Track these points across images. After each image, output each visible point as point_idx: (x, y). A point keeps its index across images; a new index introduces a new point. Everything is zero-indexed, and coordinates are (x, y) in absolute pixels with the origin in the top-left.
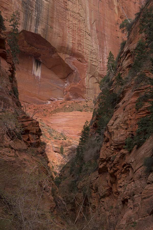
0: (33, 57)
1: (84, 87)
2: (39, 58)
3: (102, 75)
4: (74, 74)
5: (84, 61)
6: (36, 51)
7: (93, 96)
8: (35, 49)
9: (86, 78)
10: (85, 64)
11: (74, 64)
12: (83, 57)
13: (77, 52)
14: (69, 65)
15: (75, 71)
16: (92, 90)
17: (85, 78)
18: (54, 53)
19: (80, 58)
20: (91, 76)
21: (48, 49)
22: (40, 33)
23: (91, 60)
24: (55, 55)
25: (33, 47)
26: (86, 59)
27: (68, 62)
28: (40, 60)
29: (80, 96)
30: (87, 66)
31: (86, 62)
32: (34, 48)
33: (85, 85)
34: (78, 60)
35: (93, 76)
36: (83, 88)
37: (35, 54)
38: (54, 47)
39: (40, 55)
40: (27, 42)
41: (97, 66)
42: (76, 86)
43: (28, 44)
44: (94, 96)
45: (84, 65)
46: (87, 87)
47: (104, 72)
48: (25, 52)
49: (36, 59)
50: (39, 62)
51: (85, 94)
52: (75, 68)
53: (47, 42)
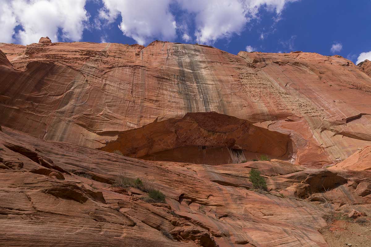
0: (228, 148)
1: (320, 147)
2: (236, 145)
3: (337, 122)
4: (293, 139)
5: (297, 118)
6: (226, 138)
7: (343, 154)
8: (223, 135)
9: (314, 136)
10: (301, 121)
11: (285, 128)
12: (292, 115)
13: (279, 113)
14: (278, 131)
15: (292, 134)
16: (336, 147)
17: (312, 136)
18: (248, 128)
19: (288, 118)
20: (320, 130)
21: (238, 127)
22: (214, 111)
23: (306, 113)
24: (251, 130)
25: (218, 134)
26: (298, 115)
27: (274, 129)
28: (238, 147)
29: (322, 163)
30: (306, 122)
31: (301, 118)
32: (220, 134)
33: (319, 144)
34: (288, 121)
35: (324, 129)
36: (320, 150)
37: (226, 143)
38: (243, 119)
39: (234, 141)
40: (206, 130)
41: (320, 116)
42: (306, 152)
43: (209, 131)
44: (345, 153)
45: (301, 123)
46: (324, 146)
47: (336, 117)
48: (213, 147)
49: (233, 149)
50: (239, 151)
51: (329, 155)
52: (288, 131)
53: (229, 117)
